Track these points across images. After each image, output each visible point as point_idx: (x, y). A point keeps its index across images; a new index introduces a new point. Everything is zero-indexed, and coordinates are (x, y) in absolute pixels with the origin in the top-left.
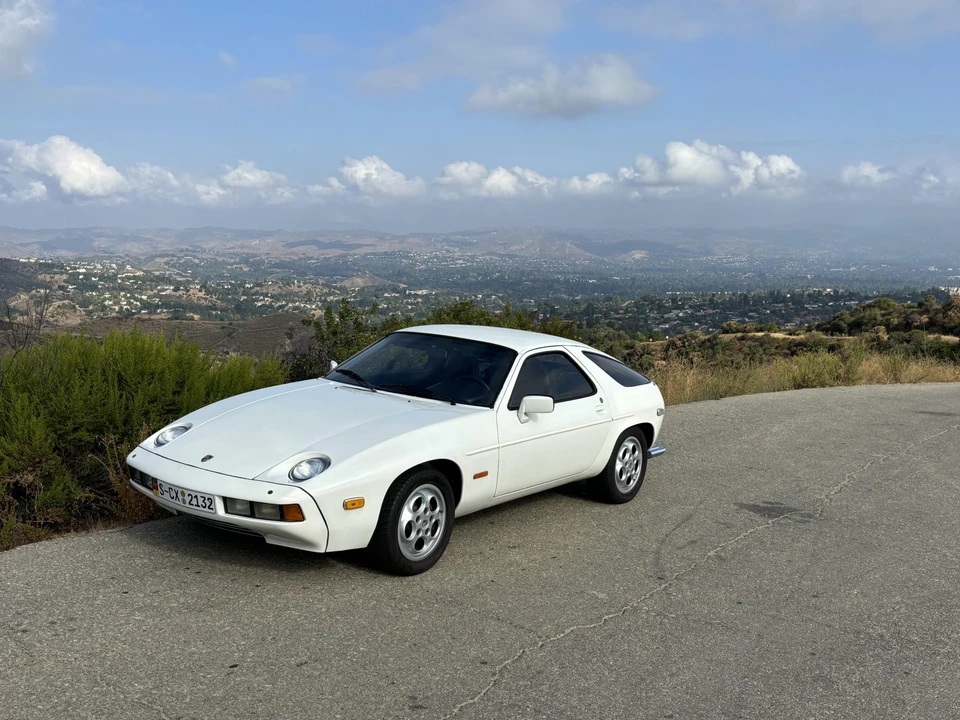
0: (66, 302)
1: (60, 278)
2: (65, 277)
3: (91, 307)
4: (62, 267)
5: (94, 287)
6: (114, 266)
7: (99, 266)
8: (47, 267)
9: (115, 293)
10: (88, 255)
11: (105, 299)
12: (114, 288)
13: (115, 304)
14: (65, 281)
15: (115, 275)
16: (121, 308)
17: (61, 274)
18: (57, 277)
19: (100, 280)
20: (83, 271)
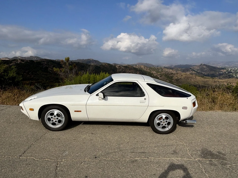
0: (225, 75)
1: (225, 71)
2: (226, 70)
3: (230, 76)
4: (226, 68)
5: (231, 72)
6: (237, 68)
7: (233, 68)
8: (223, 69)
9: (236, 74)
10: (231, 66)
11: (234, 75)
12: (236, 73)
13: (235, 76)
14: (226, 71)
15: (236, 70)
16: (237, 77)
17: (225, 70)
18: (224, 70)
19: (233, 71)
20: (230, 69)
